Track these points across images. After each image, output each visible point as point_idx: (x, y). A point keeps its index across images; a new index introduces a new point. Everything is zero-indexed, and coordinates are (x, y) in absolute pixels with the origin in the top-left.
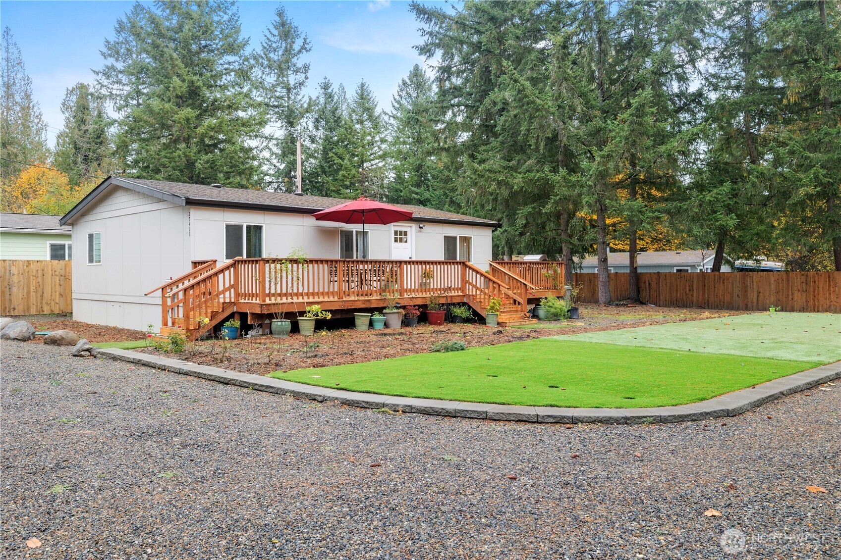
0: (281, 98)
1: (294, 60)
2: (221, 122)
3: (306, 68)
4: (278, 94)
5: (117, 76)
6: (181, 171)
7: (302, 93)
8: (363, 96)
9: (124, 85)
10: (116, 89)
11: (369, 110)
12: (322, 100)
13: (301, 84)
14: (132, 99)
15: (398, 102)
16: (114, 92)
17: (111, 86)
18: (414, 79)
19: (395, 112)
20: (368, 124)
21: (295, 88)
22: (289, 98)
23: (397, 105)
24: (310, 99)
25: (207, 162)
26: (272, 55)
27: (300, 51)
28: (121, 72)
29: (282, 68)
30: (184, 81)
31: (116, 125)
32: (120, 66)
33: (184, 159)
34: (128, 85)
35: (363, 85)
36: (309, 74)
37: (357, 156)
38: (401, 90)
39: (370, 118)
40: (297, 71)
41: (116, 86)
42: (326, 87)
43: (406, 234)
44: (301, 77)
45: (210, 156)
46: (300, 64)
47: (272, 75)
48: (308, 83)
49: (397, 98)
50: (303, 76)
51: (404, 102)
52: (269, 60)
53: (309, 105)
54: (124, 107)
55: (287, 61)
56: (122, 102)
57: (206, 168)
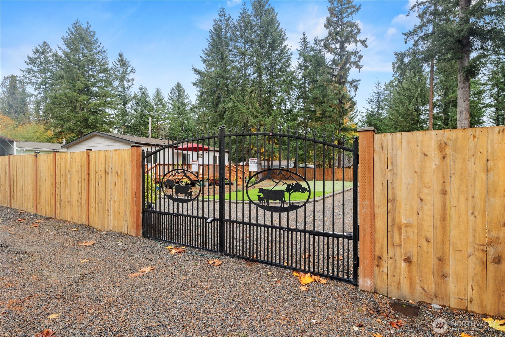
0: (121, 92)
1: (127, 76)
2: (101, 103)
3: (133, 80)
4: (119, 90)
5: (34, 74)
6: (81, 122)
7: (130, 90)
8: (158, 94)
9: (38, 78)
10: (33, 79)
11: (161, 100)
12: (140, 94)
13: (130, 87)
14: (43, 85)
15: (171, 97)
16: (32, 81)
17: (30, 78)
18: (178, 88)
19: (169, 101)
20: (160, 106)
21: (127, 88)
22: (124, 92)
23: (170, 98)
24: (135, 94)
25: (94, 119)
26: (116, 73)
27: (130, 73)
28: (36, 72)
29: (122, 79)
30: (82, 83)
31: (34, 96)
32: (36, 69)
33: (83, 117)
34: (40, 78)
35: (158, 90)
36: (133, 83)
37: (155, 119)
38: (172, 92)
39: (161, 104)
40: (128, 81)
41: (33, 78)
42: (141, 89)
43: (201, 155)
44: (130, 84)
45: (95, 117)
46: (130, 78)
47: (117, 82)
48: (133, 86)
49: (170, 95)
50: (131, 83)
51: (173, 97)
52: (116, 75)
53: (135, 96)
54: (38, 88)
55: (124, 76)
56: (37, 86)
57: (93, 122)
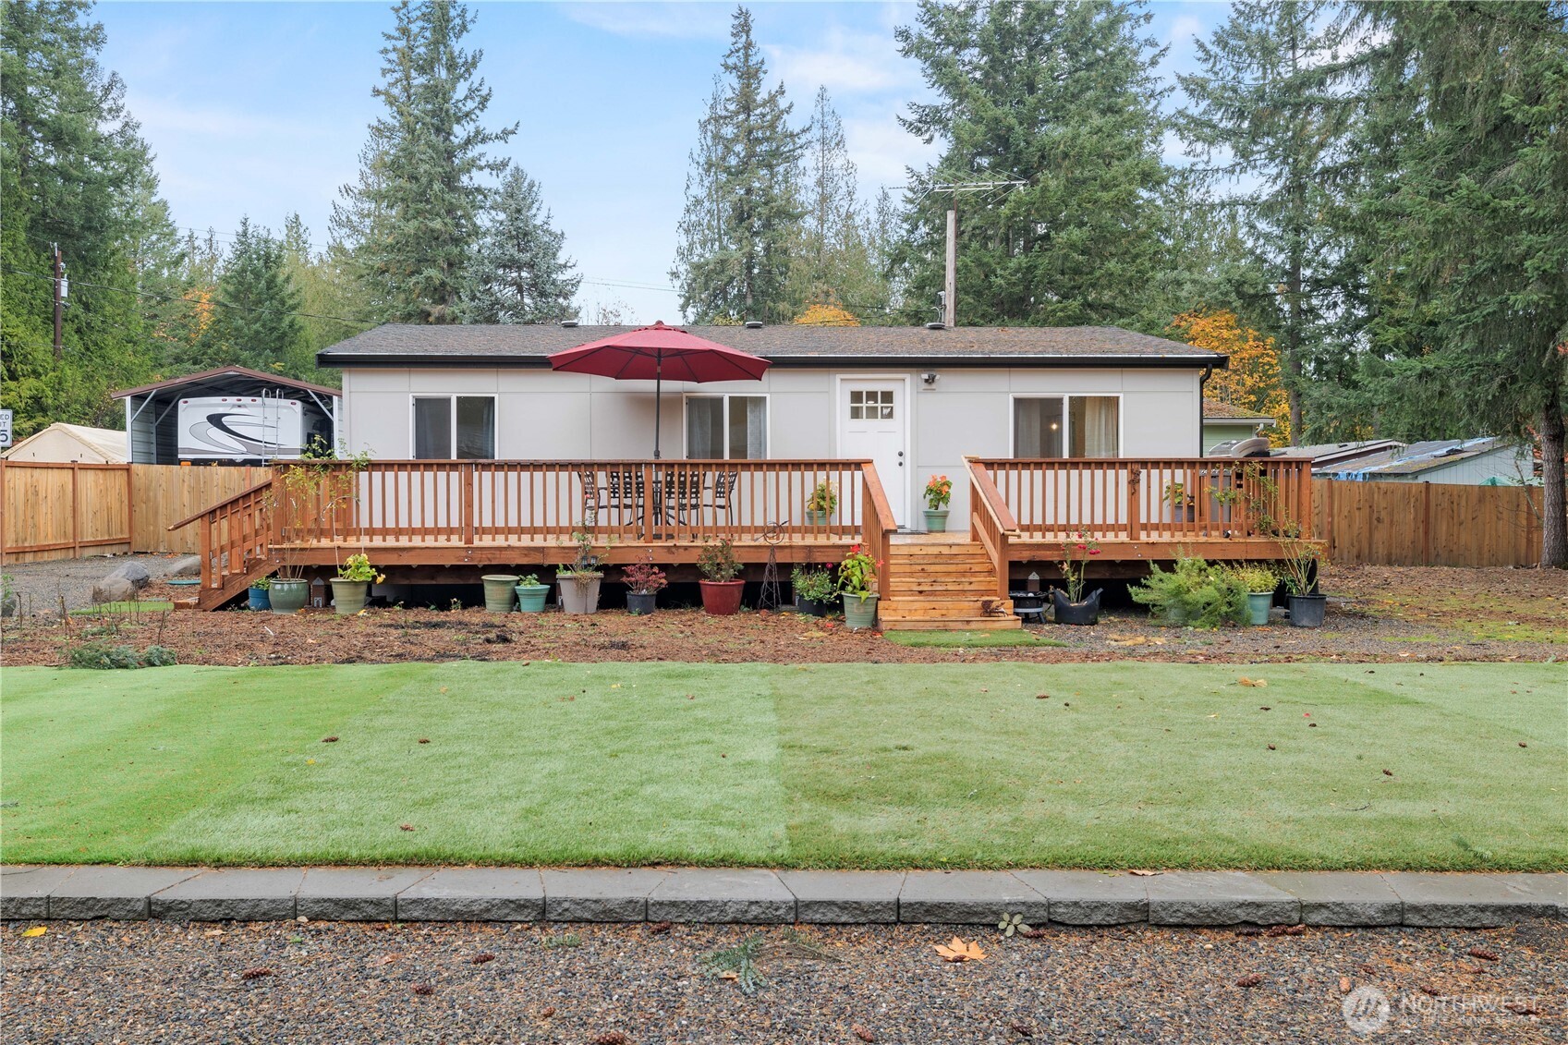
43: (888, 397)
